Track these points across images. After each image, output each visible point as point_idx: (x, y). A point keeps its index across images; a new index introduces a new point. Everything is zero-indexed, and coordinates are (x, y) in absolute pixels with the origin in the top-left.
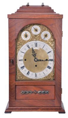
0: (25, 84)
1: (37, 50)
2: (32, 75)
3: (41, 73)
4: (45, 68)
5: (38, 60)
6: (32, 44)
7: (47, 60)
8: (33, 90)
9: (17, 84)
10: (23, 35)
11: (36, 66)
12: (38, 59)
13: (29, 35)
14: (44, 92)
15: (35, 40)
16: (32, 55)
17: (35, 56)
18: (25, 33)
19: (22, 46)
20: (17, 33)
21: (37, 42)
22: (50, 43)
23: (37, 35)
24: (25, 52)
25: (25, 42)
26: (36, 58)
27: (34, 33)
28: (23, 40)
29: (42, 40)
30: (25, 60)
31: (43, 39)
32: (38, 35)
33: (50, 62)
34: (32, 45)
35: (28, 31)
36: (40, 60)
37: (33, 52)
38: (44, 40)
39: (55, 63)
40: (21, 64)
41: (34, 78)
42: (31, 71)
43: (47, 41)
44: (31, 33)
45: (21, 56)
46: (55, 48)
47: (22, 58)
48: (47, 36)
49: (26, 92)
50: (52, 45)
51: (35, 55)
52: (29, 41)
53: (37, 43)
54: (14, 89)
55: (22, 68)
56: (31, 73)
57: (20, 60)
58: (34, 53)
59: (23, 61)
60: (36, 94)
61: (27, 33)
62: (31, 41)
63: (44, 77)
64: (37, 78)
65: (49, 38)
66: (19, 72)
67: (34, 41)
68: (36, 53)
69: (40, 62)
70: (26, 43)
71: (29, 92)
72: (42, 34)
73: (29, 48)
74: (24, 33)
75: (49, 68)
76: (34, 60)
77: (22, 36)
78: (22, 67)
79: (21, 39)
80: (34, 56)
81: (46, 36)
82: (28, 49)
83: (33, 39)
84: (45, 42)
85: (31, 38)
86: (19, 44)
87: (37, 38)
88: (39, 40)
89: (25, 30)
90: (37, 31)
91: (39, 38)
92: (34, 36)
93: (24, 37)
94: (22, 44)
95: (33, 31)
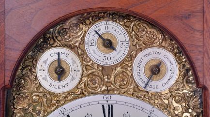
6: (87, 112)
10: (46, 67)
13: (73, 68)
15: (103, 92)
18: (56, 57)
20: (14, 55)
22: (175, 105)
23: (113, 68)
25: (52, 102)
27: (96, 54)
29: (137, 92)
31: (142, 85)
32: (116, 66)
35: (71, 47)
38: (148, 89)
43: (159, 95)
44: (82, 55)
52: (72, 95)
53: (111, 108)
61: (62, 57)
62: (82, 95)
65: (173, 82)
70: (59, 104)
72: (136, 61)
77: (39, 73)
79: (32, 87)
81: (156, 70)
83: (92, 88)
84: (152, 102)
85: (81, 80)
86: (24, 110)
87: (113, 82)
88: (123, 90)
89: (56, 44)
90: (114, 49)
91: (123, 80)
92: (100, 73)
93: (48, 78)
94: (39, 111)
95: (95, 48)
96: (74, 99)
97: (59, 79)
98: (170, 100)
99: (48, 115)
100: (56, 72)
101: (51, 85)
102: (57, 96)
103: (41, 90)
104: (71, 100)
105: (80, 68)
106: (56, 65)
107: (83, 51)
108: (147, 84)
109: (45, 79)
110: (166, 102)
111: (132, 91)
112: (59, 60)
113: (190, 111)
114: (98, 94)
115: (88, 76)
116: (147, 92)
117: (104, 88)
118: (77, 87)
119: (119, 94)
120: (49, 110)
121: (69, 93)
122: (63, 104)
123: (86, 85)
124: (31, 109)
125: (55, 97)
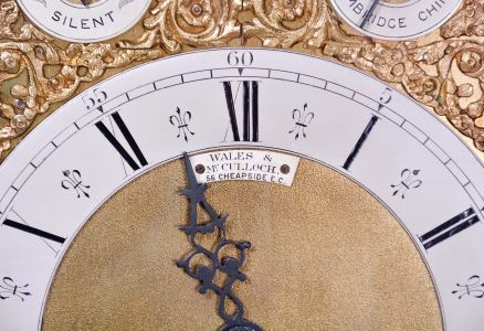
15: (227, 41)
16: (182, 265)
17: (225, 293)
19: (22, 133)
21: (264, 61)
22: (461, 79)
24: (68, 218)
28: (40, 42)
31: (352, 18)
34: (180, 119)
37: (191, 229)
38: (373, 30)
51: (235, 270)
58: (207, 242)
62: (161, 49)
67: (215, 58)
68: (236, 234)
70: (84, 79)
73: (136, 157)
80: (204, 280)
82: (110, 173)
83: (192, 28)
84: (385, 71)
85: (156, 3)
87: (258, 9)
88: (292, 36)
91: (293, 3)
94: (22, 100)
96: (133, 62)
98: (444, 63)
99: (49, 112)
101: (57, 17)
102: (78, 51)
103: (26, 31)
104: (124, 67)
108: (368, 16)
110: (431, 71)
111: (320, 36)
114: (211, 46)
116: (371, 41)
117: (230, 28)
118: (142, 25)
119: (279, 47)
120: (52, 97)
121: (117, 44)
122: (98, 79)
123: (173, 19)
125: (72, 55)
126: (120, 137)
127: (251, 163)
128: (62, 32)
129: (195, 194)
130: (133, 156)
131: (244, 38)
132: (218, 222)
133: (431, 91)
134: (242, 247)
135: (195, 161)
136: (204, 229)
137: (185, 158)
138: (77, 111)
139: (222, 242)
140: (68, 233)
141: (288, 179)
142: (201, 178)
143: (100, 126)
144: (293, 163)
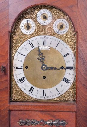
0: (26, 109)
1: (45, 51)
2: (38, 92)
3: (53, 89)
4: (59, 81)
5: (48, 68)
6: (37, 41)
7: (62, 68)
8: (39, 119)
9: (11, 108)
10: (23, 25)
11: (44, 77)
12: (48, 66)
13: (33, 26)
14: (57, 123)
16: (38, 59)
17: (43, 62)
19: (21, 44)
20: (12, 20)
21: (47, 37)
22: (68, 39)
23: (46, 26)
24: (26, 53)
25: (26, 38)
26: (44, 65)
27: (41, 21)
28: (23, 34)
30: (27, 67)
31: (56, 32)
32: (48, 25)
33: (68, 71)
34: (38, 43)
35: (32, 19)
36: (52, 68)
38: (59, 33)
39: (77, 73)
40: (20, 74)
41: (42, 99)
42: (35, 86)
43: (62, 35)
44: (36, 21)
45: (20, 61)
46: (77, 48)
47: (21, 64)
48: (64, 26)
49: (27, 123)
50: (72, 43)
52: (32, 35)
53: (46, 40)
54: (7, 117)
55: (20, 80)
56: (35, 89)
57: (17, 68)
58: (41, 56)
59: (22, 70)
60: (43, 125)
61: (29, 22)
62: (36, 35)
63: (58, 96)
64: (47, 99)
65: (67, 30)
66: (15, 88)
67: (42, 36)
68: (44, 56)
69: (51, 71)
71: (33, 123)
72: (55, 24)
74: (24, 22)
75: (66, 81)
76: (41, 67)
77: (21, 28)
78: (22, 80)
79: (19, 32)
80: (40, 60)
81: (61, 27)
82: (30, 49)
83: (39, 33)
84: (60, 38)
85: (35, 30)
86: (16, 40)
87: (46, 31)
88: (50, 34)
89: (27, 17)
90: (47, 19)
91: (50, 30)
92: (42, 28)
93: (24, 29)
94: (21, 41)
95: (40, 19)
96: (33, 37)
97: (28, 30)
98: (66, 37)
99: (24, 42)
100: (27, 27)
102: (27, 35)
104: (32, 37)
105: (35, 26)
106: (27, 24)
107: (36, 20)
108: (58, 32)
109: (23, 30)
111: (53, 34)
112: (28, 23)
113: (73, 41)
114: (41, 35)
115: (38, 29)
116: (58, 35)
117: (43, 33)
118: (34, 33)
119: (48, 35)
120: (24, 40)
121: (31, 35)
122: (29, 39)
123: (37, 32)
124: (18, 40)
125: (27, 36)
126: (31, 44)
127: (45, 48)
128: (26, 33)
129: (39, 51)
130: (33, 47)
131: (45, 34)
132: (42, 54)
133: (65, 40)
134: (44, 57)
135: (39, 47)
136: (40, 55)
137: (38, 47)
138: (27, 42)
139: (42, 56)
140: (26, 55)
141: (49, 49)
142: (40, 49)
143: (29, 43)
144: (50, 48)
